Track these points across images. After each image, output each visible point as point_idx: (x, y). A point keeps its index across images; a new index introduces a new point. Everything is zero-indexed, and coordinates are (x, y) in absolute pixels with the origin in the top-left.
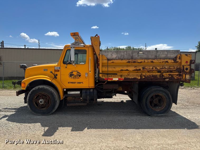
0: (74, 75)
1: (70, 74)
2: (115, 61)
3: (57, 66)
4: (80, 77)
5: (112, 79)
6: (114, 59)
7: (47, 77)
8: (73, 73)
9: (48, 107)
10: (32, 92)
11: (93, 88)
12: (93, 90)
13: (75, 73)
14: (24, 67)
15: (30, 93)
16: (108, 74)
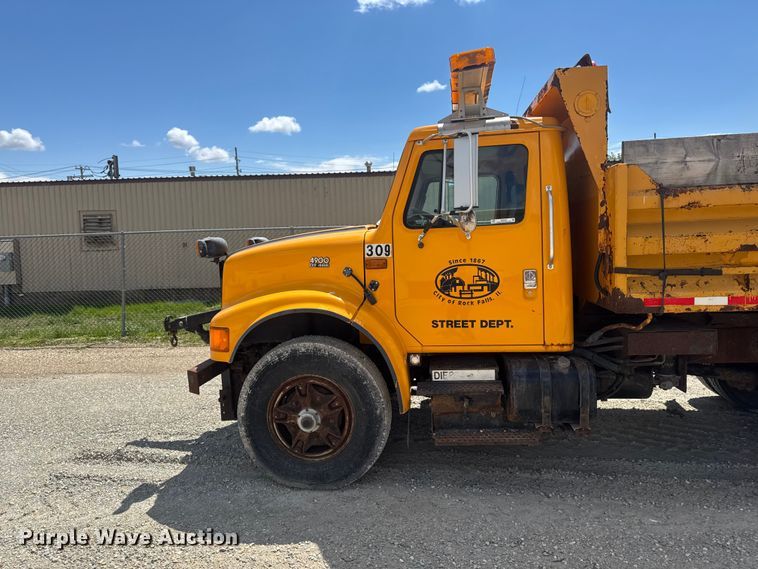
0: (462, 283)
1: (440, 277)
2: (706, 197)
3: (375, 239)
4: (493, 295)
5: (691, 301)
6: (700, 187)
7: (329, 295)
8: (456, 275)
9: (340, 446)
10: (261, 375)
11: (566, 349)
12: (572, 364)
13: (467, 274)
14: (215, 253)
15: (252, 376)
16: (662, 273)
